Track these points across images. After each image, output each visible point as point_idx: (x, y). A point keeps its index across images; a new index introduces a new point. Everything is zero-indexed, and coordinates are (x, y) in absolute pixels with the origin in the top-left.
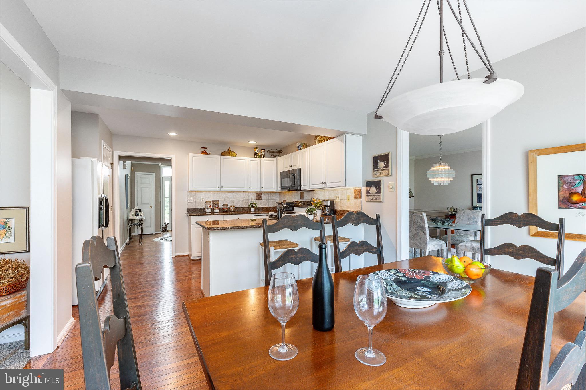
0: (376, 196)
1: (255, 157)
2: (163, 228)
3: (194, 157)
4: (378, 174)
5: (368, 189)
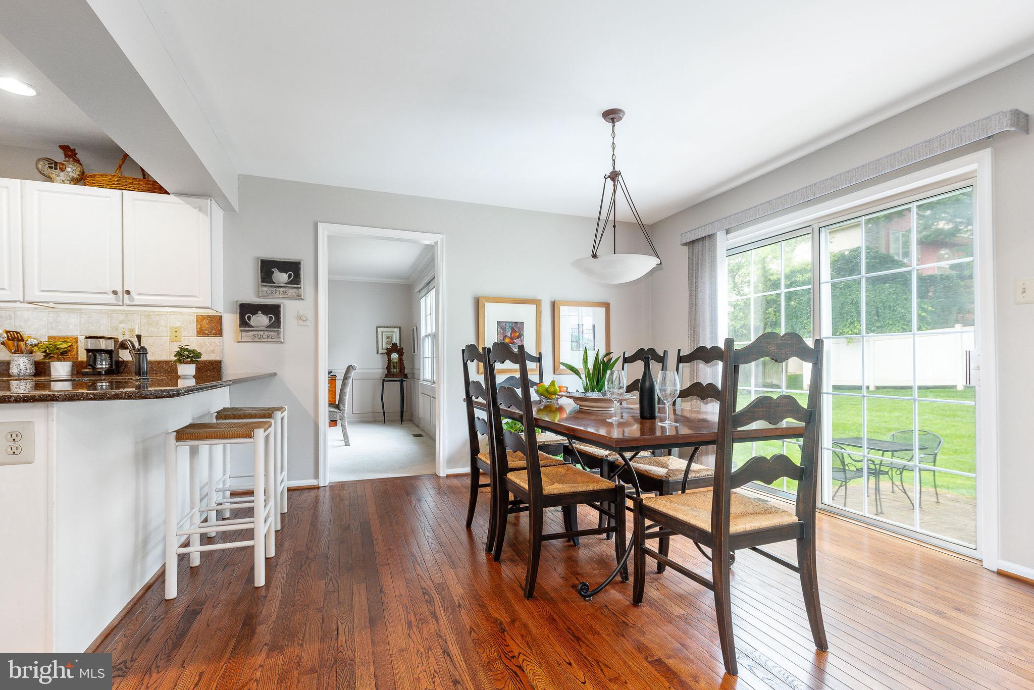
0: (268, 331)
4: (272, 292)
5: (246, 318)
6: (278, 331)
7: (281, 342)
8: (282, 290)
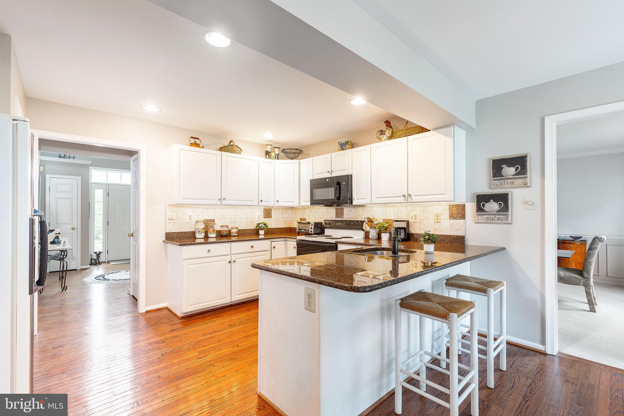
0: (498, 215)
1: (267, 157)
2: (92, 259)
3: (182, 151)
4: (501, 184)
5: (481, 205)
6: (506, 214)
7: (509, 223)
8: (510, 181)
